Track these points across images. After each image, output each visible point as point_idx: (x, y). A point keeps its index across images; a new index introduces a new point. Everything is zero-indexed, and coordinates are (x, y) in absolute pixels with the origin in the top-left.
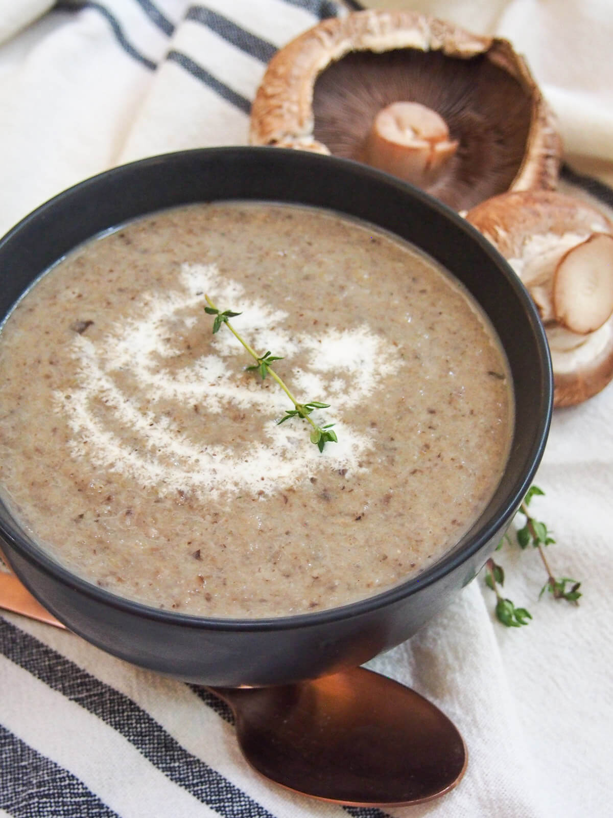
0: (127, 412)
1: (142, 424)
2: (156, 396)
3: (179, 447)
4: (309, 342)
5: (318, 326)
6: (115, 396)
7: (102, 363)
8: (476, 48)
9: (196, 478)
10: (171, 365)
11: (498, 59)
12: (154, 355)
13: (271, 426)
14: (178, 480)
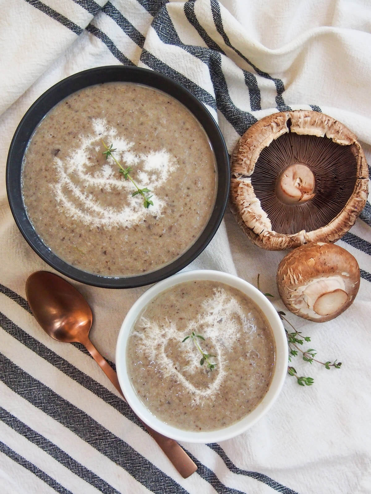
0: (77, 192)
1: (82, 198)
2: (87, 185)
3: (97, 208)
4: (143, 157)
5: (146, 149)
6: (72, 185)
7: (66, 170)
9: (104, 221)
10: (92, 171)
12: (85, 165)
14: (97, 222)
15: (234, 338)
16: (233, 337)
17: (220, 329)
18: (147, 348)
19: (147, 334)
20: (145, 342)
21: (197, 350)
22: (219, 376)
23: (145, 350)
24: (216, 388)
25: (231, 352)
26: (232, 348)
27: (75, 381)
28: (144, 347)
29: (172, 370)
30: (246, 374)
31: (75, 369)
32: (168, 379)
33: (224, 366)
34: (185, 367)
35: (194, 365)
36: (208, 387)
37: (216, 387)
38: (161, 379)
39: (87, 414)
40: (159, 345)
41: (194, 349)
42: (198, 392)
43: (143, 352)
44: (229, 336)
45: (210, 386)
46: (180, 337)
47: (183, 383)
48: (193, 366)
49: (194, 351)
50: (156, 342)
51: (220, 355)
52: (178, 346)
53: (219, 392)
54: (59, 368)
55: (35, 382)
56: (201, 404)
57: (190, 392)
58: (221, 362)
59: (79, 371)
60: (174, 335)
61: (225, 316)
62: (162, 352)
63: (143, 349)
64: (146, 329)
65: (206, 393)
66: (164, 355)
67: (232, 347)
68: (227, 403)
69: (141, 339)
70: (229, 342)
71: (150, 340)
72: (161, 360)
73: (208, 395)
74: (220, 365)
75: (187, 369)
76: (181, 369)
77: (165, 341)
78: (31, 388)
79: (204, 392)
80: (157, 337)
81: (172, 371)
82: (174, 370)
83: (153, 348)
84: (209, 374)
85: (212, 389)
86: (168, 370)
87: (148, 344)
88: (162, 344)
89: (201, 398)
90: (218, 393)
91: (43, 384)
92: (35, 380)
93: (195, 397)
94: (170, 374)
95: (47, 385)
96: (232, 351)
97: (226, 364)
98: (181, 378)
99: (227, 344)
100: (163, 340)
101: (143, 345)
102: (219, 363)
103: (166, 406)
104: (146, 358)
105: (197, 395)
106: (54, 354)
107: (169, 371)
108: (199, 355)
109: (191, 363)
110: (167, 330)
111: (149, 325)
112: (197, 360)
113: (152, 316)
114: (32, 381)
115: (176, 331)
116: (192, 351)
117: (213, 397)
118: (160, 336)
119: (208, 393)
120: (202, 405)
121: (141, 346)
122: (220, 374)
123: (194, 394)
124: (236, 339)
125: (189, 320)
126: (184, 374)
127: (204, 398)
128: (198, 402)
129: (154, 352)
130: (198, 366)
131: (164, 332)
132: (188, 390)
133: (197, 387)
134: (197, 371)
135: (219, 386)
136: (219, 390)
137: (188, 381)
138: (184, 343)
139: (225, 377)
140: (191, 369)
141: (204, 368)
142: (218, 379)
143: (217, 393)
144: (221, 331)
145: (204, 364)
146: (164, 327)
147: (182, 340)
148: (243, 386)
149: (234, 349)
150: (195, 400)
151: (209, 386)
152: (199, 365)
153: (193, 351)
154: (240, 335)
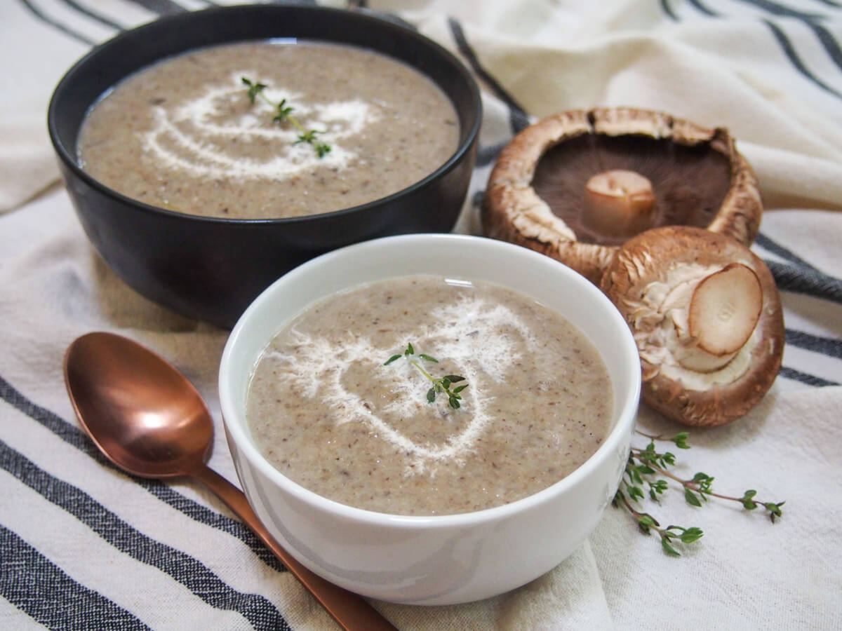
0: (186, 142)
1: (195, 147)
2: (206, 135)
3: (219, 158)
4: (319, 107)
5: (326, 100)
6: (177, 134)
7: (170, 118)
8: (704, 136)
9: (229, 173)
10: (219, 120)
11: (718, 145)
12: (208, 115)
13: (287, 148)
14: (217, 173)
15: (508, 360)
16: (505, 359)
17: (473, 347)
18: (299, 376)
19: (303, 354)
20: (296, 367)
21: (418, 375)
22: (473, 422)
23: (293, 381)
24: (466, 445)
25: (502, 383)
26: (504, 377)
27: (126, 555)
28: (292, 376)
29: (357, 411)
30: (542, 420)
31: (132, 530)
32: (346, 428)
33: (485, 405)
34: (388, 406)
35: (410, 402)
36: (448, 442)
37: (468, 442)
38: (329, 428)
39: (138, 620)
40: (328, 372)
41: (412, 376)
42: (420, 451)
43: (290, 384)
44: (496, 356)
45: (452, 439)
46: (379, 357)
47: (384, 433)
48: (408, 404)
49: (412, 379)
50: (322, 367)
51: (475, 387)
52: (373, 372)
53: (475, 452)
54: (92, 525)
55: (24, 551)
56: (429, 474)
57: (402, 450)
58: (479, 399)
59: (139, 534)
60: (366, 354)
61: (485, 329)
62: (335, 383)
63: (289, 379)
64: (300, 349)
65: (442, 453)
66: (338, 387)
67: (502, 375)
68: (497, 472)
69: (288, 364)
70: (496, 367)
71: (308, 363)
72: (332, 395)
73: (448, 457)
74: (477, 404)
75: (394, 409)
76: (378, 408)
77: (344, 365)
78: (9, 564)
79: (436, 452)
80: (324, 359)
81: (357, 413)
82: (362, 411)
83: (312, 376)
84: (449, 418)
85: (456, 446)
86: (347, 410)
87: (304, 371)
88: (336, 369)
89: (430, 462)
90: (473, 454)
91: (42, 557)
92: (26, 547)
93: (413, 460)
94: (351, 419)
95: (53, 560)
96: (504, 381)
97: (490, 402)
98: (378, 426)
99: (490, 370)
100: (339, 362)
101: (291, 372)
102: (473, 402)
103: (338, 480)
104: (296, 393)
105: (419, 457)
106: (87, 498)
107: (349, 413)
108: (423, 384)
109: (404, 397)
110: (348, 347)
111: (308, 341)
112: (418, 394)
113: (316, 328)
114: (19, 547)
115: (370, 348)
116: (407, 379)
117: (460, 462)
118: (332, 356)
119: (447, 455)
120: (433, 476)
121: (285, 375)
122: (476, 418)
123: (410, 454)
124: (513, 363)
125: (402, 332)
126: (387, 418)
127: (437, 463)
128: (421, 469)
129: (315, 384)
130: (421, 404)
131: (341, 351)
132: (394, 447)
133: (420, 442)
134: (418, 412)
135: (475, 439)
136: (474, 448)
137: (397, 431)
138: (387, 366)
139: (490, 424)
140: (403, 408)
141: (435, 407)
142: (471, 428)
143: (469, 455)
144: (476, 350)
145: (437, 401)
146: (343, 344)
147: (385, 361)
148: (536, 442)
149: (509, 378)
150: (412, 466)
151: (450, 439)
152: (423, 402)
153: (410, 378)
154: (522, 356)
